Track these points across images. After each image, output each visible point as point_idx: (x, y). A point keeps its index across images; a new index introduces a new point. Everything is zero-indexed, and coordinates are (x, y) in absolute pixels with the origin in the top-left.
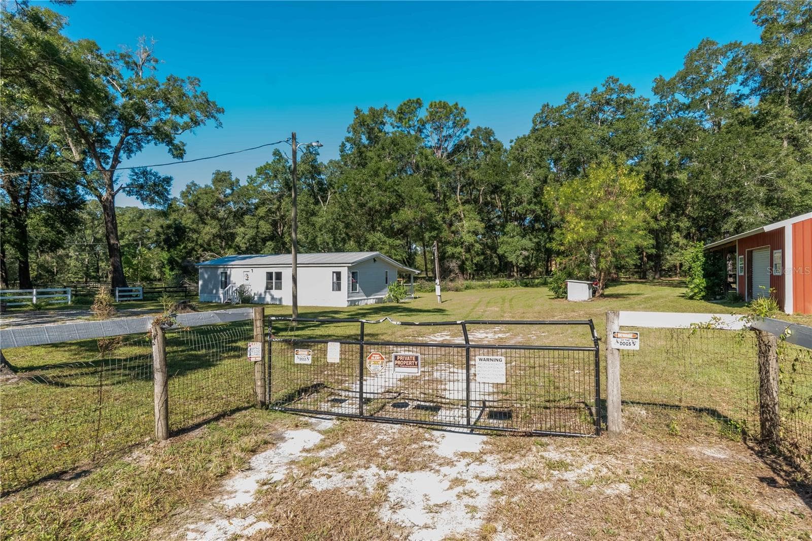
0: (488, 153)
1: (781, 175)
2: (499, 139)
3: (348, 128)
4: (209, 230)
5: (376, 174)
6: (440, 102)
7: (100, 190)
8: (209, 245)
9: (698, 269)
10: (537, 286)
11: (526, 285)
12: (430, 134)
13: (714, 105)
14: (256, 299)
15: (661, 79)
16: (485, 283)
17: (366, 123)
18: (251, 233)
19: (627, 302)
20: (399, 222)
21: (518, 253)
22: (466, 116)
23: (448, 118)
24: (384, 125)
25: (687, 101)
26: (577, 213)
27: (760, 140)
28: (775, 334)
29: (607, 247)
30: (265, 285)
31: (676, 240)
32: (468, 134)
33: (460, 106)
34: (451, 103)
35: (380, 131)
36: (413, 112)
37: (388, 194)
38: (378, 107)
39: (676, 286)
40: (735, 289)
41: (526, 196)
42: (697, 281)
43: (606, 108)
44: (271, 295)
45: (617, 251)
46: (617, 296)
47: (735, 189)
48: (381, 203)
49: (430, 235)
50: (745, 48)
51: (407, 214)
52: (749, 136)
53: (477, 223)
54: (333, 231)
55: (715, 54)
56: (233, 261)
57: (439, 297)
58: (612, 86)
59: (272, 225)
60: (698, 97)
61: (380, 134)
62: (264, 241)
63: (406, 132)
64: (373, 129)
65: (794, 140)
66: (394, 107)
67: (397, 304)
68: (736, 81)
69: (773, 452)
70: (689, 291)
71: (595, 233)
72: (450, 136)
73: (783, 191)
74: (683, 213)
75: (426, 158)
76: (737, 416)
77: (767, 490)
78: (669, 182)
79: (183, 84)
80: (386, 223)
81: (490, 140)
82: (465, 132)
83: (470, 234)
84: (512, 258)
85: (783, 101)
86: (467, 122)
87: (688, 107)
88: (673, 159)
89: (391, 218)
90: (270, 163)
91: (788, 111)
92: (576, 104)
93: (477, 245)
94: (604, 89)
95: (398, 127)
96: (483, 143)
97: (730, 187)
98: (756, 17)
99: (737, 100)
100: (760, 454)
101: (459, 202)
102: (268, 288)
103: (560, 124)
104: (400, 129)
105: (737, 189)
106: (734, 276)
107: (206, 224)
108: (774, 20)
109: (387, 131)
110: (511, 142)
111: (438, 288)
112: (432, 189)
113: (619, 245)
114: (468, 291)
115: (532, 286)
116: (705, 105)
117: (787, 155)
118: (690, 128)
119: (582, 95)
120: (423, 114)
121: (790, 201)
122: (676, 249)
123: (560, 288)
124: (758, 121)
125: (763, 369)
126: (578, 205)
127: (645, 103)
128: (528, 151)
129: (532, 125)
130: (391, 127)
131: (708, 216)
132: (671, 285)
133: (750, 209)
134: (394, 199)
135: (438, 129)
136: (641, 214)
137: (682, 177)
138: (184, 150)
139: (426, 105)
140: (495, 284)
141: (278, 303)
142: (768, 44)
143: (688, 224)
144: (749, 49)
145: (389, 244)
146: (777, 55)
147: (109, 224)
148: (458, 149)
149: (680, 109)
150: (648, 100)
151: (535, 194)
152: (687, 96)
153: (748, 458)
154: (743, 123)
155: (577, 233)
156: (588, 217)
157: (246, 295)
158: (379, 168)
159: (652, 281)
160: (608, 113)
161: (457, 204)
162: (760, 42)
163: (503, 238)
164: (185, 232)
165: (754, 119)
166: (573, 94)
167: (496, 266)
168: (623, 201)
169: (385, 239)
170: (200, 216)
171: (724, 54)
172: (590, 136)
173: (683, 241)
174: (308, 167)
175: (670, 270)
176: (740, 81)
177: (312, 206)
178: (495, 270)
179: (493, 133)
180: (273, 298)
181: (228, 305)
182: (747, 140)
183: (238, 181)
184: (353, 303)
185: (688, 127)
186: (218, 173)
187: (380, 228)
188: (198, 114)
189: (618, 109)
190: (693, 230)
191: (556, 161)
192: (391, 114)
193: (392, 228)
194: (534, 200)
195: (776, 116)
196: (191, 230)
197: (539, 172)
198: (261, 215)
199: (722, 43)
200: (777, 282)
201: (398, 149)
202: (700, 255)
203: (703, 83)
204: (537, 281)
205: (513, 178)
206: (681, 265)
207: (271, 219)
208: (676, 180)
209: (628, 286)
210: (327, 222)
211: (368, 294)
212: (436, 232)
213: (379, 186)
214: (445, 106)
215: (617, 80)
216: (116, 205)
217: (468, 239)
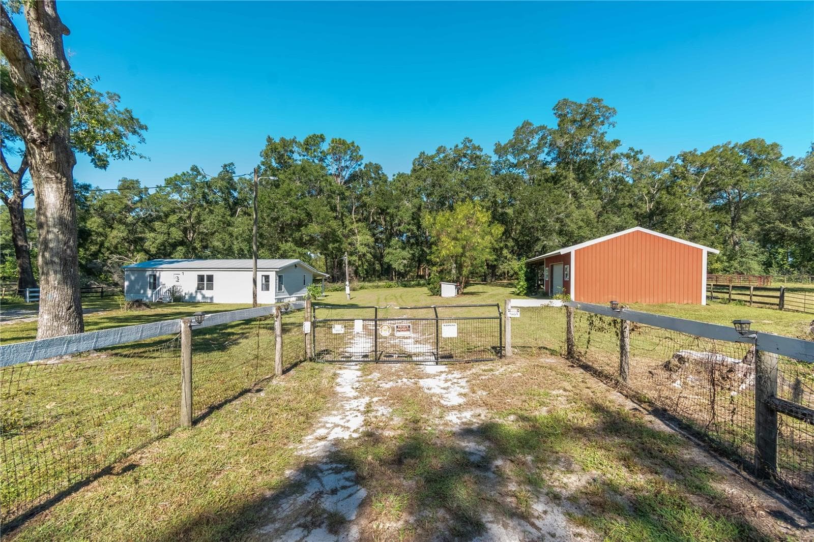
0: (378, 183)
1: (567, 216)
2: (385, 173)
3: (261, 152)
4: (117, 234)
5: (289, 195)
6: (340, 139)
7: (6, 192)
8: (116, 247)
9: (522, 275)
10: (413, 286)
11: (405, 286)
12: (330, 164)
13: (531, 166)
14: (187, 297)
15: (499, 145)
16: (375, 284)
17: (277, 150)
18: (161, 238)
19: (480, 297)
20: (307, 235)
21: (400, 261)
22: (360, 153)
23: (346, 153)
24: (293, 153)
25: (515, 162)
26: (448, 235)
27: (557, 192)
28: (574, 307)
29: (467, 260)
30: (196, 286)
31: (506, 255)
32: (362, 167)
33: (356, 145)
34: (349, 141)
35: (290, 158)
36: (317, 145)
37: (298, 211)
38: (288, 138)
39: (506, 287)
40: (542, 289)
41: (407, 218)
42: (522, 283)
43: (464, 160)
44: (202, 294)
45: (474, 263)
46: (472, 294)
47: (542, 224)
48: (292, 218)
49: (333, 246)
50: (549, 130)
51: (314, 229)
52: (550, 189)
53: (368, 237)
54: (249, 241)
55: (533, 132)
56: (161, 264)
57: (348, 296)
58: (468, 144)
59: (183, 231)
60: (521, 160)
61: (290, 161)
62: (174, 246)
63: (311, 161)
64: (283, 155)
65: (575, 194)
66: (301, 139)
67: (316, 301)
68: (543, 151)
69: (572, 357)
70: (517, 290)
71: (461, 250)
72: (347, 167)
73: (569, 226)
74: (510, 236)
75: (330, 184)
76: (557, 348)
77: (571, 368)
78: (502, 214)
79: (101, 98)
80: (297, 235)
81: (379, 173)
82: (359, 165)
83: (363, 246)
84: (395, 265)
85: (569, 168)
86: (361, 157)
87: (515, 166)
88: (504, 199)
89: (300, 231)
90: (179, 174)
91: (572, 175)
92: (444, 155)
93: (369, 255)
94: (462, 146)
95: (304, 156)
96: (373, 175)
97: (540, 222)
98: (556, 111)
99: (544, 165)
100: (567, 359)
101: (354, 220)
102: (200, 288)
103: (433, 168)
104: (306, 157)
105: (544, 223)
106: (542, 280)
107: (113, 228)
108: (565, 115)
109: (295, 159)
110: (394, 175)
111: (348, 288)
112: (333, 209)
113: (476, 259)
114: (362, 290)
115: (410, 287)
116: (526, 166)
117: (571, 204)
118: (516, 180)
119: (448, 148)
120: (325, 147)
121: (572, 233)
122: (505, 261)
123: (435, 288)
124: (555, 179)
125: (569, 323)
126: (449, 230)
127: (489, 159)
128: (410, 186)
129: (412, 166)
130: (298, 155)
131: (526, 240)
132: (503, 286)
133: (550, 237)
134: (303, 216)
135: (338, 160)
136: (488, 238)
137: (510, 211)
138: (108, 162)
139: (328, 140)
140: (383, 285)
141: (209, 301)
142: (562, 131)
143: (513, 244)
144: (552, 132)
145: (299, 253)
146: (566, 138)
147: (17, 227)
148: (353, 177)
149: (511, 166)
150: (491, 157)
151: (413, 217)
152: (515, 158)
153: (563, 361)
154: (547, 181)
155: (449, 250)
156: (455, 239)
157: (177, 294)
158: (291, 190)
159: (490, 283)
160: (465, 163)
161: (352, 222)
162: (557, 128)
163: (387, 250)
164: (91, 235)
165: (553, 177)
166: (442, 147)
167: (378, 271)
168: (478, 229)
169: (297, 248)
170: (107, 221)
171: (537, 133)
172: (453, 178)
173: (509, 256)
174: (225, 184)
175: (501, 275)
176: (545, 152)
177: (229, 218)
178: (377, 274)
179: (381, 168)
180: (204, 297)
181: (160, 304)
182: (550, 192)
183: (146, 189)
184: (279, 300)
185: (516, 179)
186: (124, 180)
187: (290, 239)
188: (121, 128)
189: (471, 161)
190: (516, 248)
191: (428, 196)
192: (300, 145)
193: (301, 239)
194: (412, 222)
195: (565, 178)
196: (97, 233)
197: (415, 201)
198: (172, 222)
199: (536, 124)
200: (566, 285)
201: (307, 175)
202: (523, 266)
203: (524, 150)
204: (413, 283)
205: (396, 204)
206: (508, 272)
207: (182, 226)
208: (506, 213)
209: (476, 286)
210: (243, 232)
211: (291, 293)
212: (338, 244)
213: (290, 204)
214: (344, 143)
215: (471, 141)
216: (24, 207)
217: (362, 250)
